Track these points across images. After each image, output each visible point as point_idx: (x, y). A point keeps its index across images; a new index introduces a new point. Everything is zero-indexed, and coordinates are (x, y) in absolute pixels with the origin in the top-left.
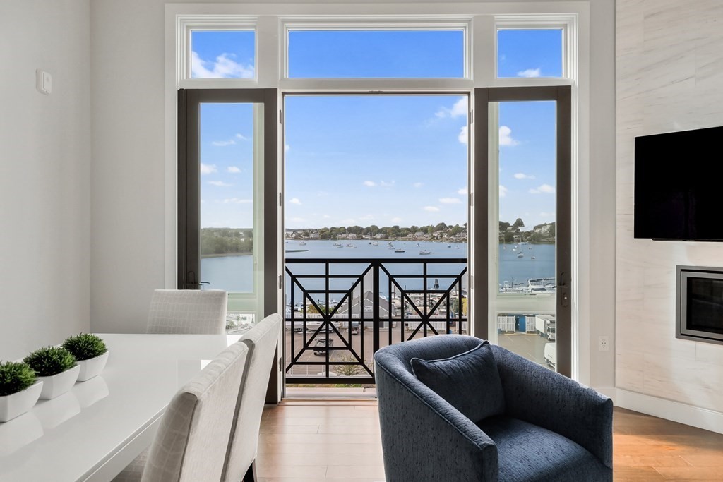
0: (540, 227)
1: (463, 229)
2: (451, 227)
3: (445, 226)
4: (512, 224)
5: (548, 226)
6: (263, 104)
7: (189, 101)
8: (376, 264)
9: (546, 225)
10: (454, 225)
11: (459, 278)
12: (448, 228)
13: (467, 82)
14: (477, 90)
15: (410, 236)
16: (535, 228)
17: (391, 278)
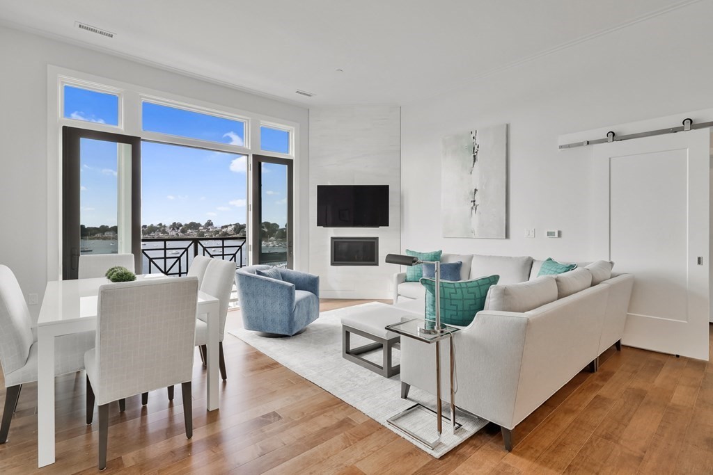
0: (226, 227)
1: (158, 228)
4: (203, 224)
5: (233, 226)
6: (130, 146)
7: (71, 137)
9: (231, 225)
11: (240, 247)
14: (254, 156)
15: (99, 235)
16: (223, 227)
17: (204, 249)
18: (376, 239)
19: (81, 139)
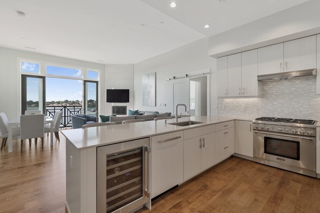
1: (76, 102)
2: (70, 101)
3: (68, 101)
4: (95, 101)
6: (42, 79)
7: (24, 77)
8: (65, 107)
10: (72, 101)
11: (81, 109)
12: (69, 102)
13: (82, 79)
14: (84, 80)
17: (68, 109)
18: (126, 106)
19: (27, 78)
